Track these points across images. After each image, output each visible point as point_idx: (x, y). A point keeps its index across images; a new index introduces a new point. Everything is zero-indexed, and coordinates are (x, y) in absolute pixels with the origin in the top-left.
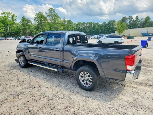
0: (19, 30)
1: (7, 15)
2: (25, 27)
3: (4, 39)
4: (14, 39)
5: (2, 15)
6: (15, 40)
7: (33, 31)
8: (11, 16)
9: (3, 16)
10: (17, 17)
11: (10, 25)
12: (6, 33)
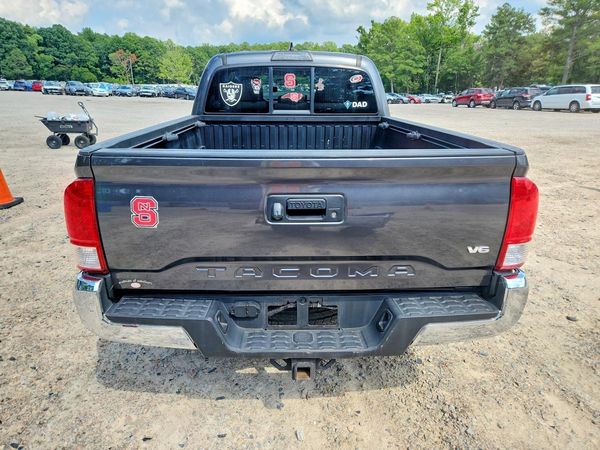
0: (472, 64)
1: (444, 7)
2: (498, 50)
3: (405, 99)
4: (440, 99)
5: (429, 12)
6: (442, 102)
7: (529, 65)
8: (457, 10)
9: (433, 14)
10: (477, 13)
11: (447, 46)
12: (427, 78)
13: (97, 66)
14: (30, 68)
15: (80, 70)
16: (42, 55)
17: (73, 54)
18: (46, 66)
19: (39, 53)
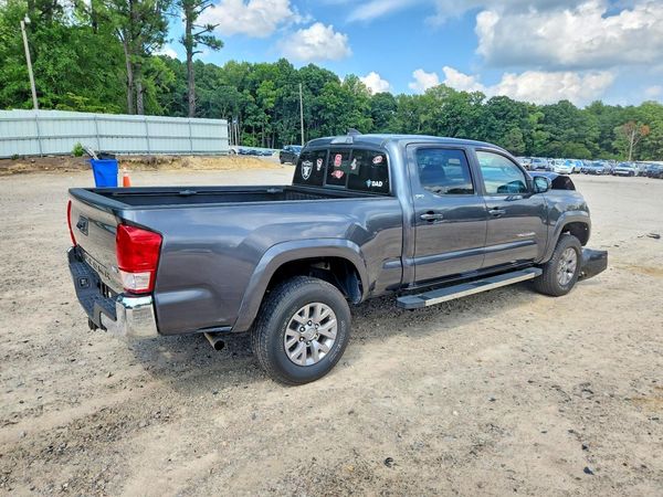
13: (596, 141)
14: (524, 145)
15: (575, 146)
16: (540, 132)
17: (573, 130)
18: (541, 143)
19: (537, 130)
